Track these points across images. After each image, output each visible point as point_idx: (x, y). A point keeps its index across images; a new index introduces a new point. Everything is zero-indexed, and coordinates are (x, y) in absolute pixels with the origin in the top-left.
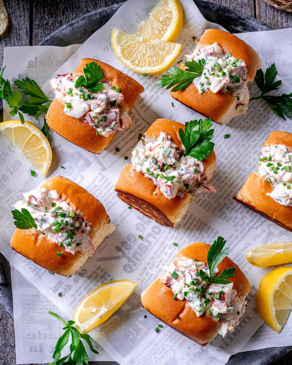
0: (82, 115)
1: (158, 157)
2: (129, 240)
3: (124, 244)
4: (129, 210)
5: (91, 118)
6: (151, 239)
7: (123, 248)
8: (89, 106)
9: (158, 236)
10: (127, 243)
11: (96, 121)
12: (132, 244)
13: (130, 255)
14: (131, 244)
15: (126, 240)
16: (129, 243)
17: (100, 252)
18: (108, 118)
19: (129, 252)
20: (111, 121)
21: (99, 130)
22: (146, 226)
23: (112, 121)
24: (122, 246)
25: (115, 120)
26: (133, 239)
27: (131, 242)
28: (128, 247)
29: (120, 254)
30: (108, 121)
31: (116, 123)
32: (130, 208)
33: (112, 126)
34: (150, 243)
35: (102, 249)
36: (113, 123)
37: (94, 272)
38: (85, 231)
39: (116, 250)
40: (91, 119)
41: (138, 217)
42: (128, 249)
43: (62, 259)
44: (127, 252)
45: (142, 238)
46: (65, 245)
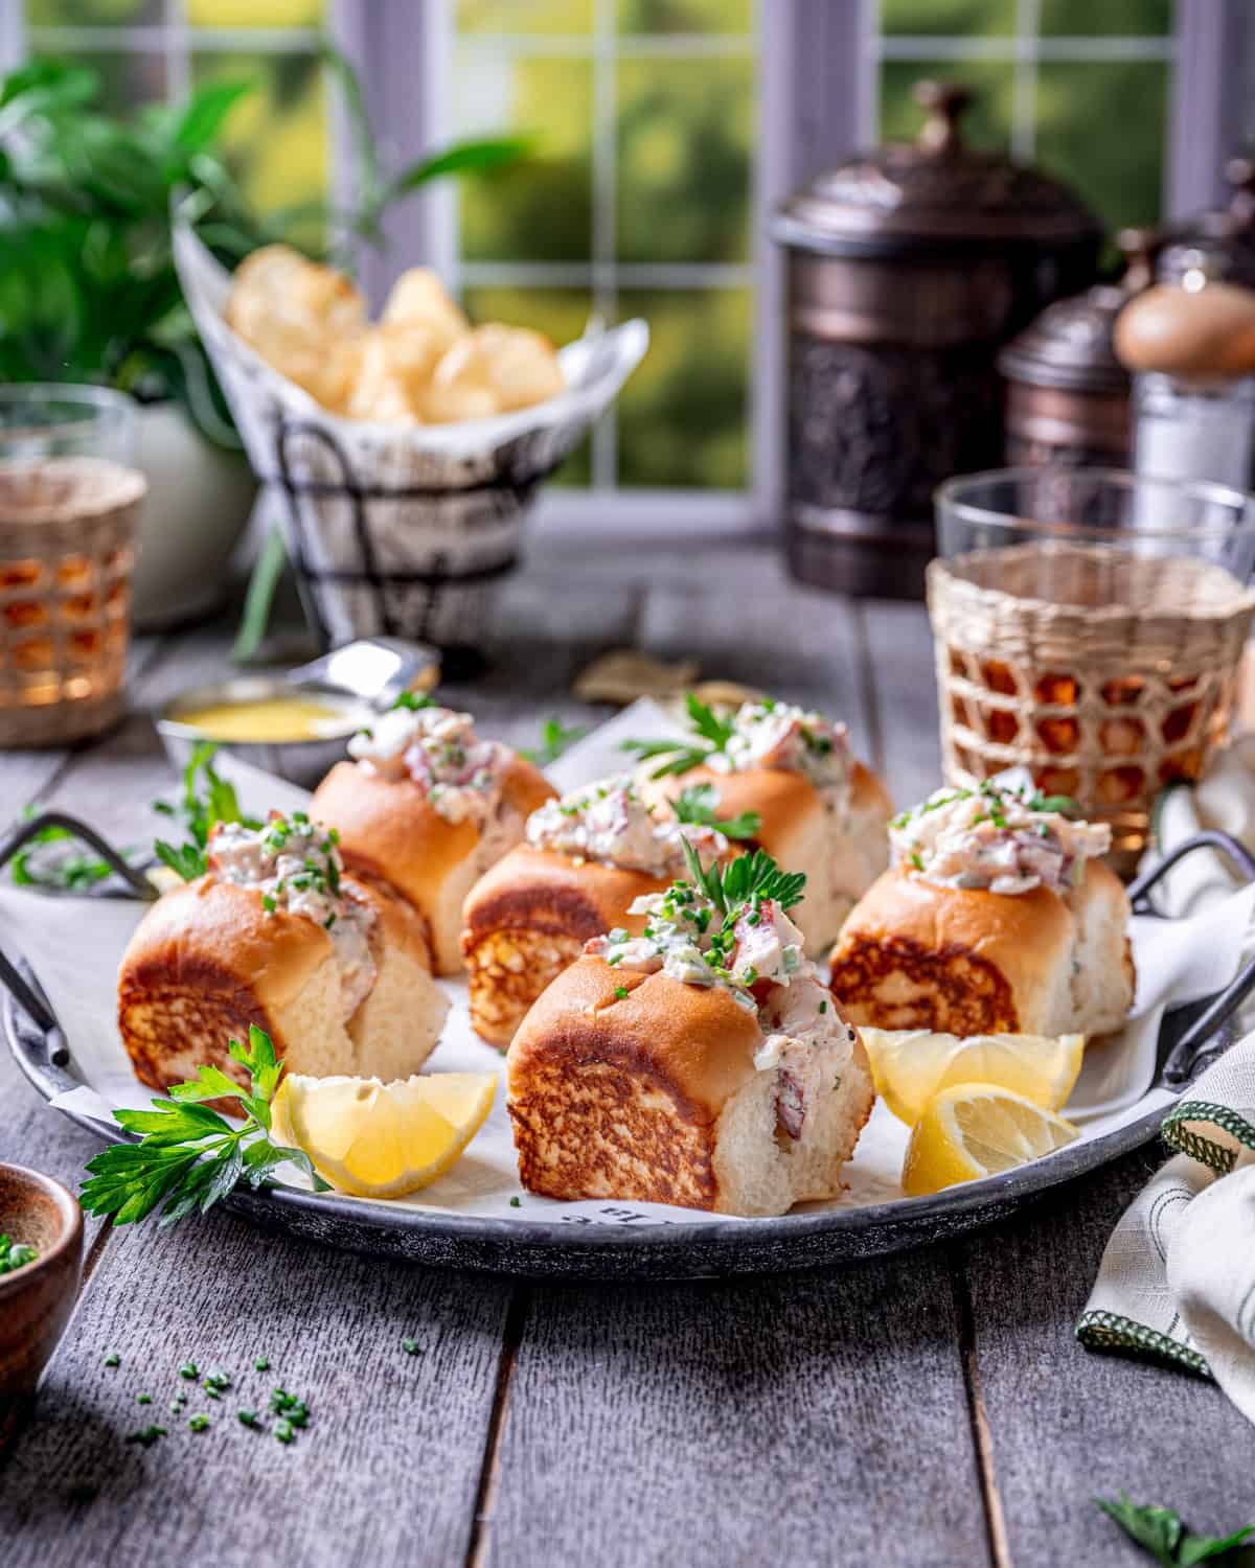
0: (398, 748)
5: (422, 750)
8: (421, 723)
11: (436, 762)
18: (468, 760)
20: (474, 768)
21: (440, 789)
23: (478, 767)
25: (487, 767)
30: (466, 769)
33: (477, 781)
36: (481, 774)
40: (423, 754)
43: (271, 924)
46: (291, 889)
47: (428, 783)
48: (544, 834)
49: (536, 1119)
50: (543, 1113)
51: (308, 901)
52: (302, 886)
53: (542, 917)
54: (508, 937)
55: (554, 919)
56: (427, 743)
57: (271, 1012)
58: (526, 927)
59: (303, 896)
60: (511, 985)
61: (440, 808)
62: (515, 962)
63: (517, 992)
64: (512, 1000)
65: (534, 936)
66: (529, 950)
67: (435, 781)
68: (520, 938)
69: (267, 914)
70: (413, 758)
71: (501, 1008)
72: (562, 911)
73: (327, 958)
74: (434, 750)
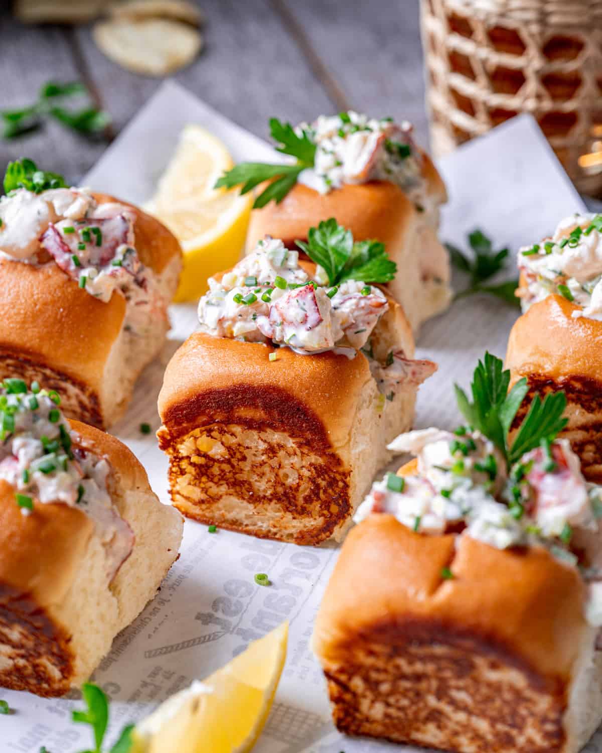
0: (34, 236)
1: (259, 272)
2: (231, 593)
3: (221, 605)
4: (213, 535)
5: (58, 234)
6: (295, 581)
7: (219, 615)
8: (50, 205)
9: (315, 573)
10: (229, 601)
11: (74, 244)
12: (245, 601)
13: (247, 624)
14: (242, 600)
15: (224, 594)
16: (234, 599)
17: (150, 636)
18: (106, 236)
19: (241, 619)
20: (113, 243)
21: (85, 273)
22: (272, 558)
23: (117, 244)
24: (216, 611)
25: (125, 241)
26: (243, 590)
27: (241, 597)
28: (233, 608)
29: (214, 628)
30: (106, 244)
31: (129, 251)
32: (212, 531)
33: (119, 257)
34: (298, 590)
35: (156, 628)
36: (121, 249)
37: (145, 684)
38: (94, 473)
39: (199, 622)
40: (61, 238)
41: (244, 545)
42: (236, 613)
44: (233, 620)
45: (270, 584)
46: (37, 476)
47: (73, 267)
48: (221, 321)
49: (357, 683)
50: (366, 680)
51: (60, 487)
52: (48, 471)
53: (244, 412)
54: (209, 432)
55: (259, 414)
56: (61, 226)
57: (53, 612)
58: (229, 421)
59: (54, 481)
60: (216, 470)
61: (90, 290)
62: (217, 450)
63: (223, 477)
64: (218, 484)
65: (237, 429)
66: (233, 441)
67: (80, 266)
68: (222, 432)
69: (25, 512)
70: (51, 243)
71: (205, 490)
72: (267, 408)
73: (90, 538)
74: (70, 231)
